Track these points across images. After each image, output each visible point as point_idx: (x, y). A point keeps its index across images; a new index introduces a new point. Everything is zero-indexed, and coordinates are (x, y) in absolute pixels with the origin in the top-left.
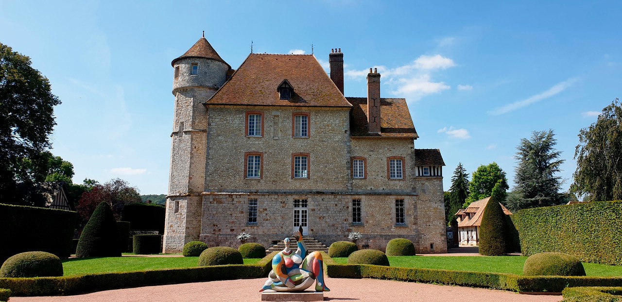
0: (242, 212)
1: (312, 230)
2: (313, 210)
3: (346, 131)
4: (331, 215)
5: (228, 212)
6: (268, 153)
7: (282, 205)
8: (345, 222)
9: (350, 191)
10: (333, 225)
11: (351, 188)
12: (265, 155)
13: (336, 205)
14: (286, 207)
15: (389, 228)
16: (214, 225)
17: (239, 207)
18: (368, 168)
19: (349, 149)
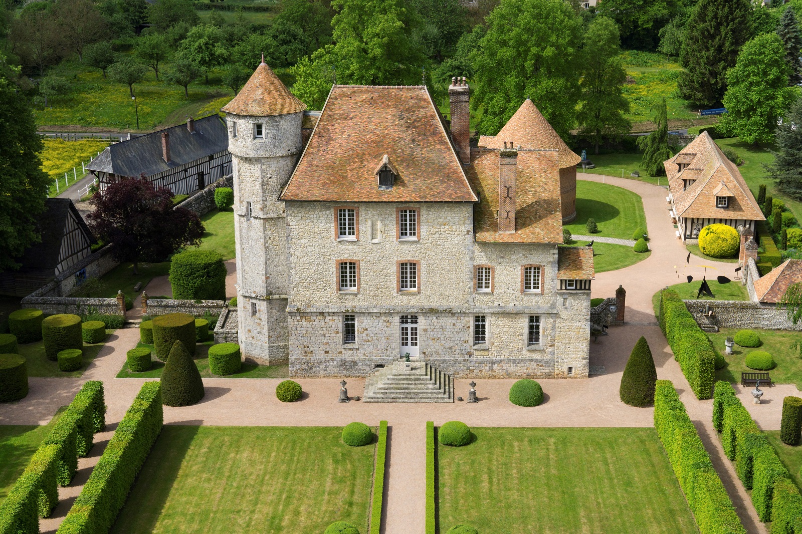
0: (337, 332)
1: (424, 353)
2: (425, 330)
3: (468, 232)
4: (447, 336)
5: (320, 332)
6: (365, 260)
7: (385, 324)
8: (465, 345)
9: (472, 307)
10: (451, 348)
11: (473, 304)
12: (362, 263)
13: (454, 324)
14: (392, 326)
15: (520, 350)
16: (305, 347)
17: (333, 326)
18: (496, 280)
19: (471, 255)
